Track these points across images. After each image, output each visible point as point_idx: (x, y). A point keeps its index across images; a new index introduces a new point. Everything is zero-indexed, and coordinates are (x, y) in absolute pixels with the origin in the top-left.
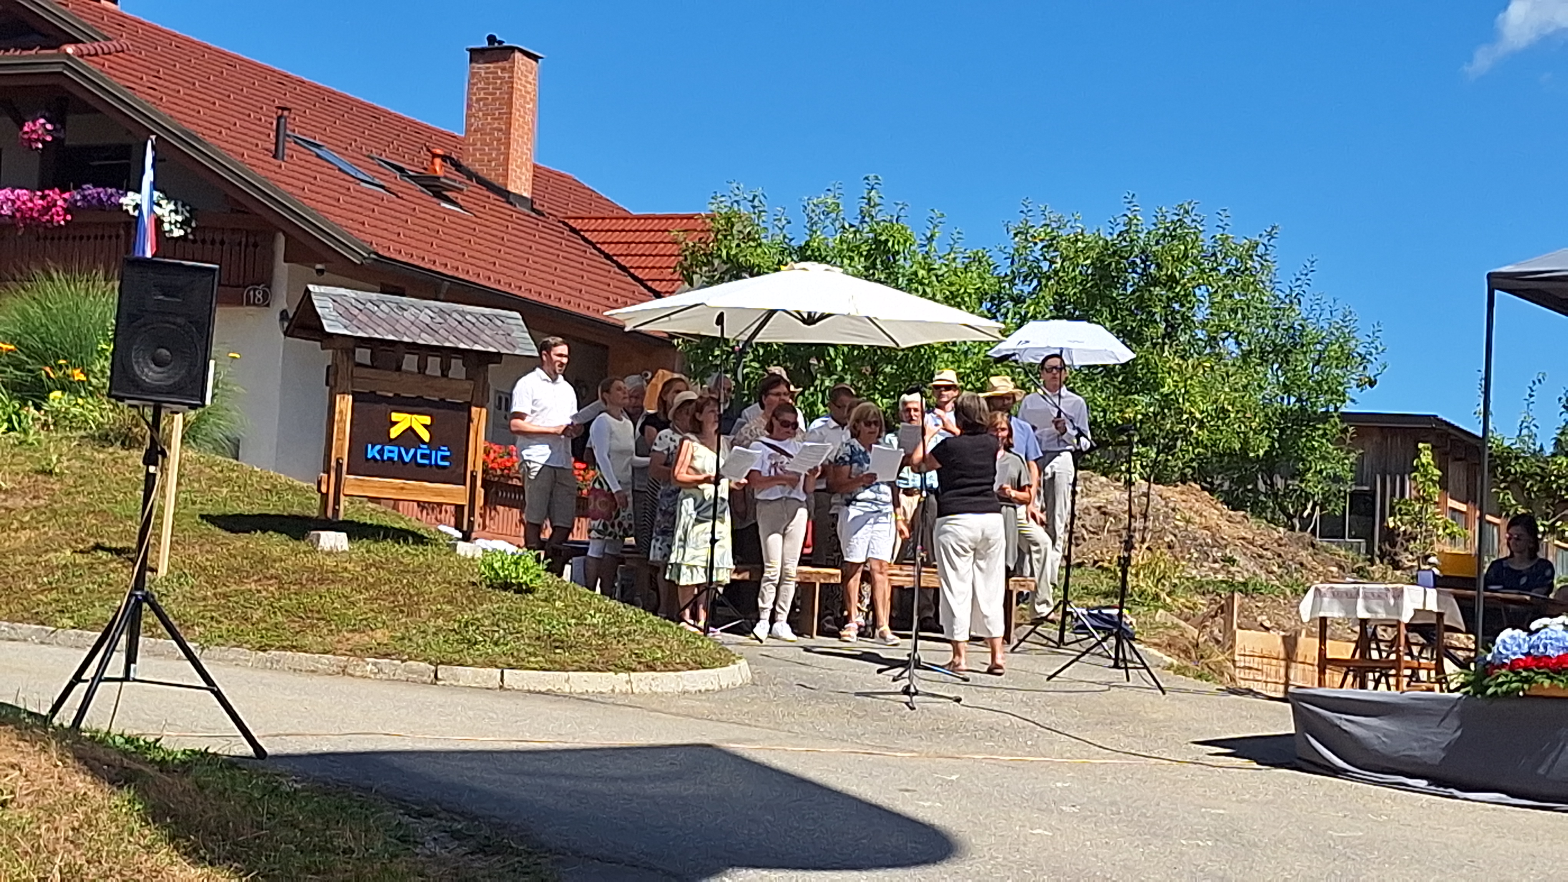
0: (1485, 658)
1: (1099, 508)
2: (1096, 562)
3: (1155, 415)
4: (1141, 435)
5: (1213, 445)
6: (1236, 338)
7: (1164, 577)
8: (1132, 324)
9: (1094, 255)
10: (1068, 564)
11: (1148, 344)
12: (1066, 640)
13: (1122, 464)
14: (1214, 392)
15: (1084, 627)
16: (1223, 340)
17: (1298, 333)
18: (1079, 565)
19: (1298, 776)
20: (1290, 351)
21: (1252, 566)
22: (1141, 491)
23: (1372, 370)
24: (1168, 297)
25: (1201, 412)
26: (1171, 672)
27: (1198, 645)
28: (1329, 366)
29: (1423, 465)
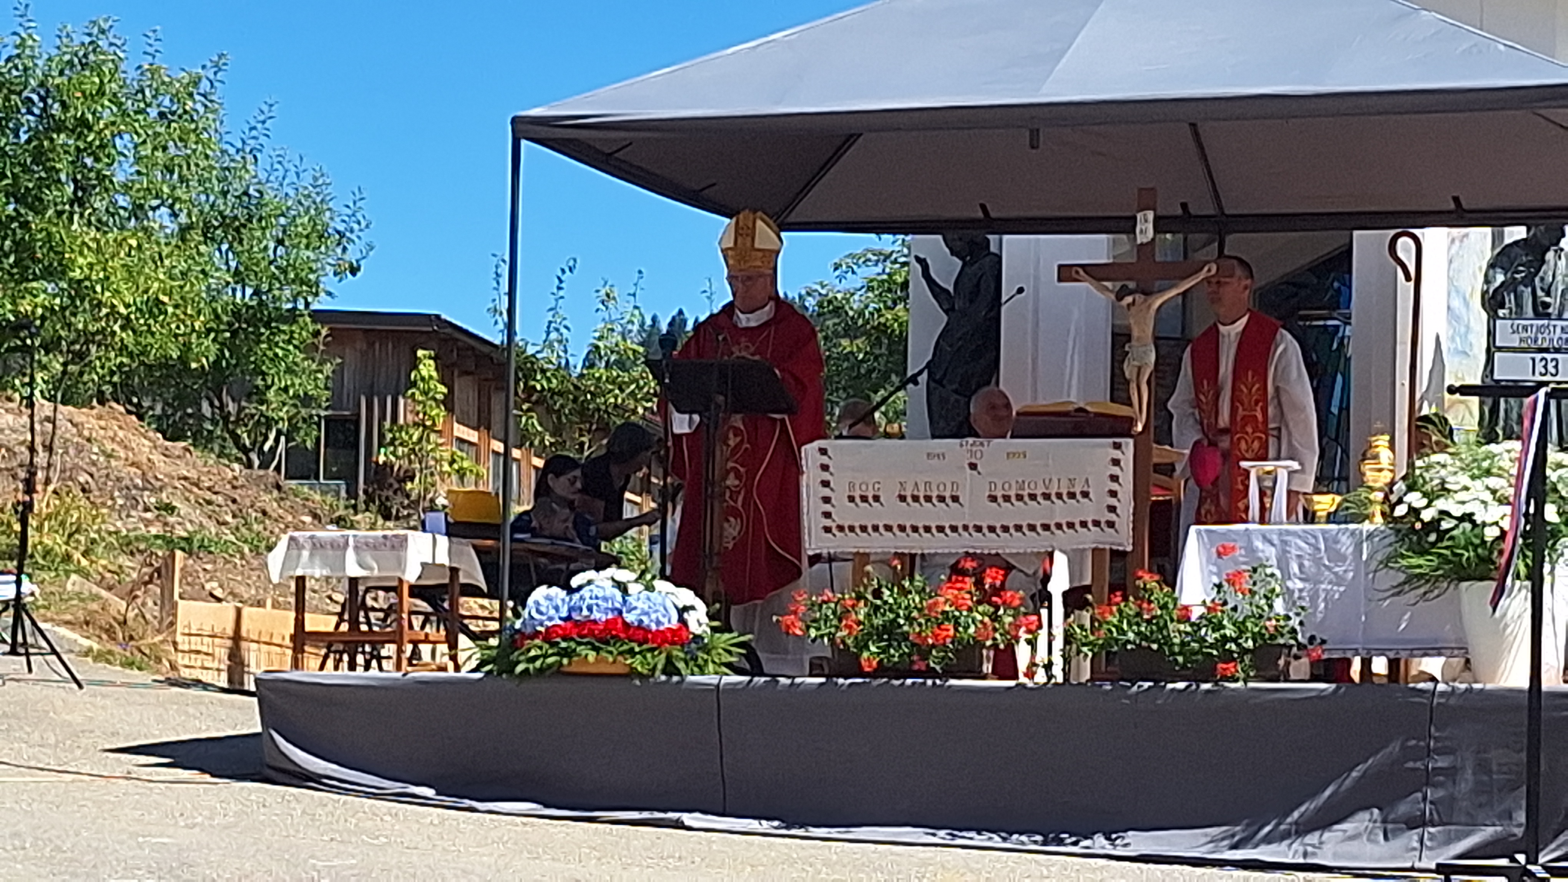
0: (512, 626)
3: (63, 309)
4: (42, 338)
5: (142, 353)
6: (171, 207)
7: (77, 531)
14: (143, 278)
16: (154, 209)
17: (254, 201)
19: (267, 791)
20: (244, 226)
21: (197, 515)
22: (43, 415)
23: (353, 250)
24: (78, 148)
25: (127, 306)
26: (89, 659)
27: (125, 622)
28: (297, 246)
29: (423, 379)
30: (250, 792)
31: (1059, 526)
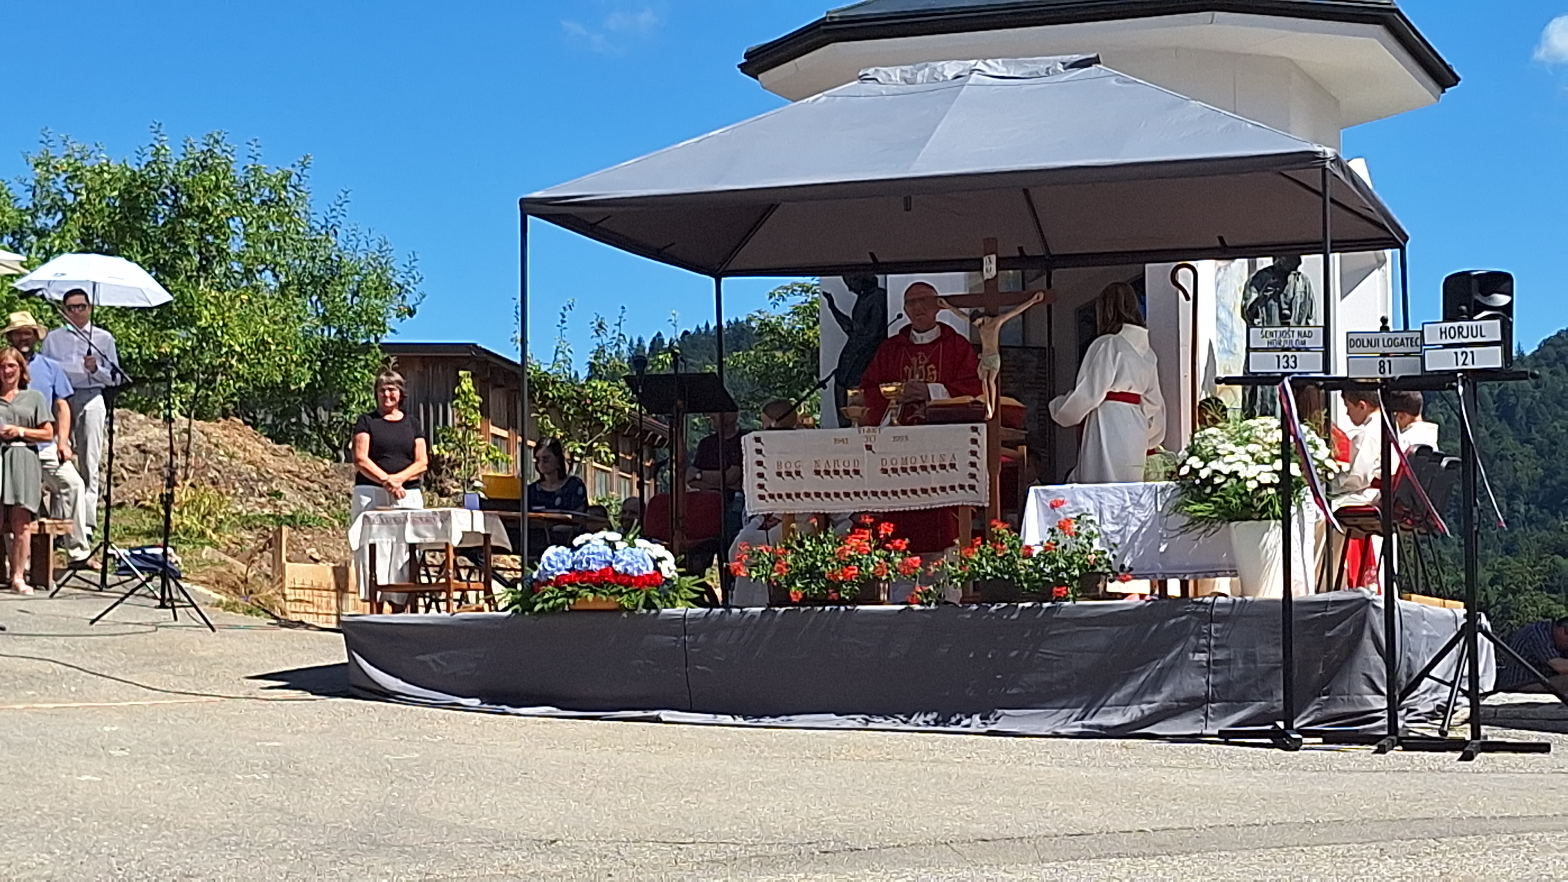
0: (531, 576)
1: (138, 446)
2: (137, 502)
3: (193, 349)
4: (179, 370)
5: (254, 379)
6: (273, 270)
7: (209, 514)
8: (164, 257)
9: (120, 185)
10: (108, 505)
11: (183, 277)
12: (108, 582)
13: (161, 400)
14: (253, 324)
15: (128, 568)
16: (260, 272)
17: (335, 264)
18: (120, 506)
19: (352, 704)
20: (328, 282)
21: (299, 499)
22: (182, 427)
23: (411, 300)
24: (201, 229)
25: (241, 345)
26: (220, 609)
27: (246, 580)
28: (369, 296)
29: (464, 392)
30: (340, 705)
31: (934, 490)
